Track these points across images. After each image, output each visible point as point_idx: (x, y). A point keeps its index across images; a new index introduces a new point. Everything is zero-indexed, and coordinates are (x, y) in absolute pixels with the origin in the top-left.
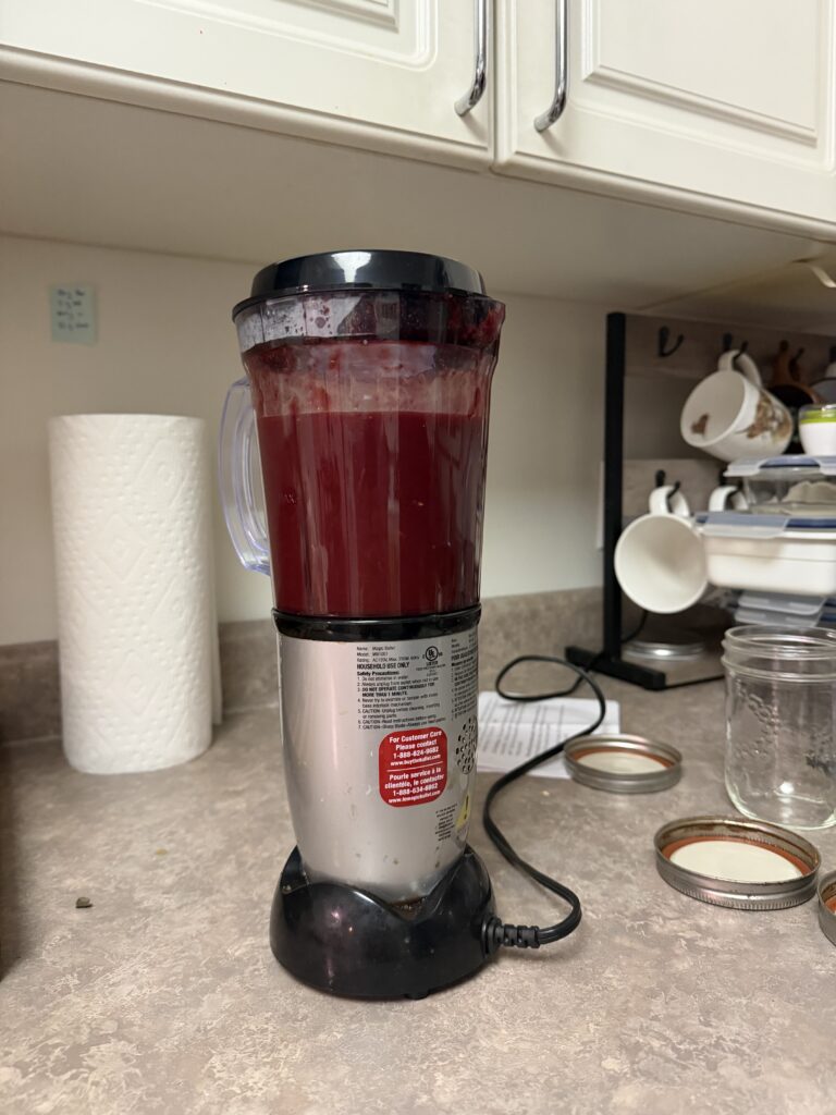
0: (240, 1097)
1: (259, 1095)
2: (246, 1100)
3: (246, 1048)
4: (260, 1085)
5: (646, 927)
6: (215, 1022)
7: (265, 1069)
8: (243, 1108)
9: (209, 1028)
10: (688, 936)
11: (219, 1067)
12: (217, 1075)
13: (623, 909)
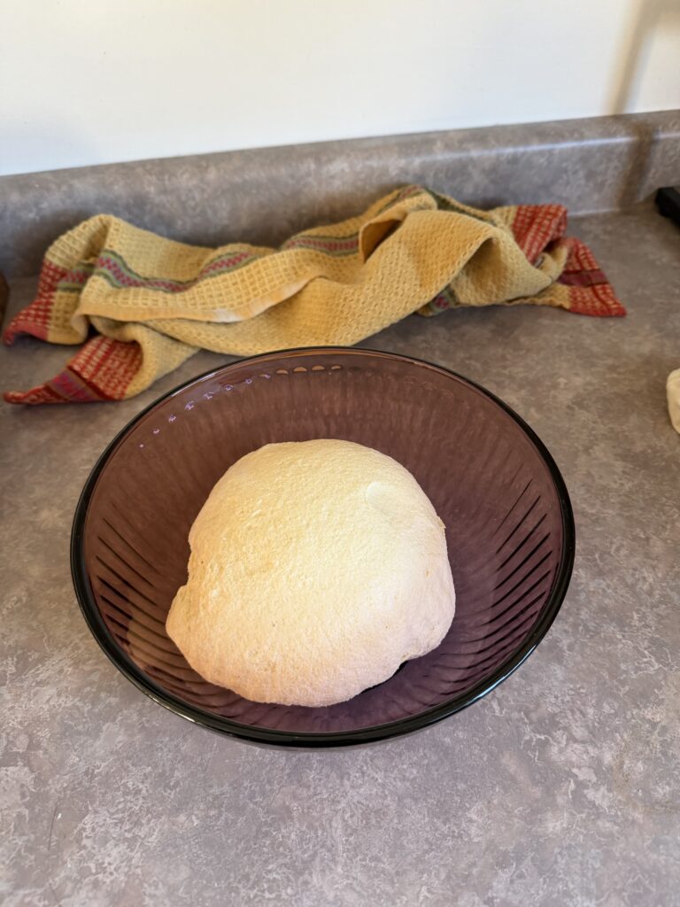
0: (92, 878)
1: (108, 881)
2: (96, 885)
3: (117, 812)
4: (113, 867)
5: (544, 745)
6: (103, 765)
7: (123, 847)
8: (91, 895)
9: (96, 771)
10: (581, 777)
11: (89, 831)
12: (85, 842)
13: (532, 707)
